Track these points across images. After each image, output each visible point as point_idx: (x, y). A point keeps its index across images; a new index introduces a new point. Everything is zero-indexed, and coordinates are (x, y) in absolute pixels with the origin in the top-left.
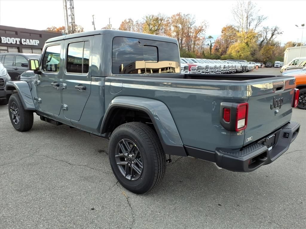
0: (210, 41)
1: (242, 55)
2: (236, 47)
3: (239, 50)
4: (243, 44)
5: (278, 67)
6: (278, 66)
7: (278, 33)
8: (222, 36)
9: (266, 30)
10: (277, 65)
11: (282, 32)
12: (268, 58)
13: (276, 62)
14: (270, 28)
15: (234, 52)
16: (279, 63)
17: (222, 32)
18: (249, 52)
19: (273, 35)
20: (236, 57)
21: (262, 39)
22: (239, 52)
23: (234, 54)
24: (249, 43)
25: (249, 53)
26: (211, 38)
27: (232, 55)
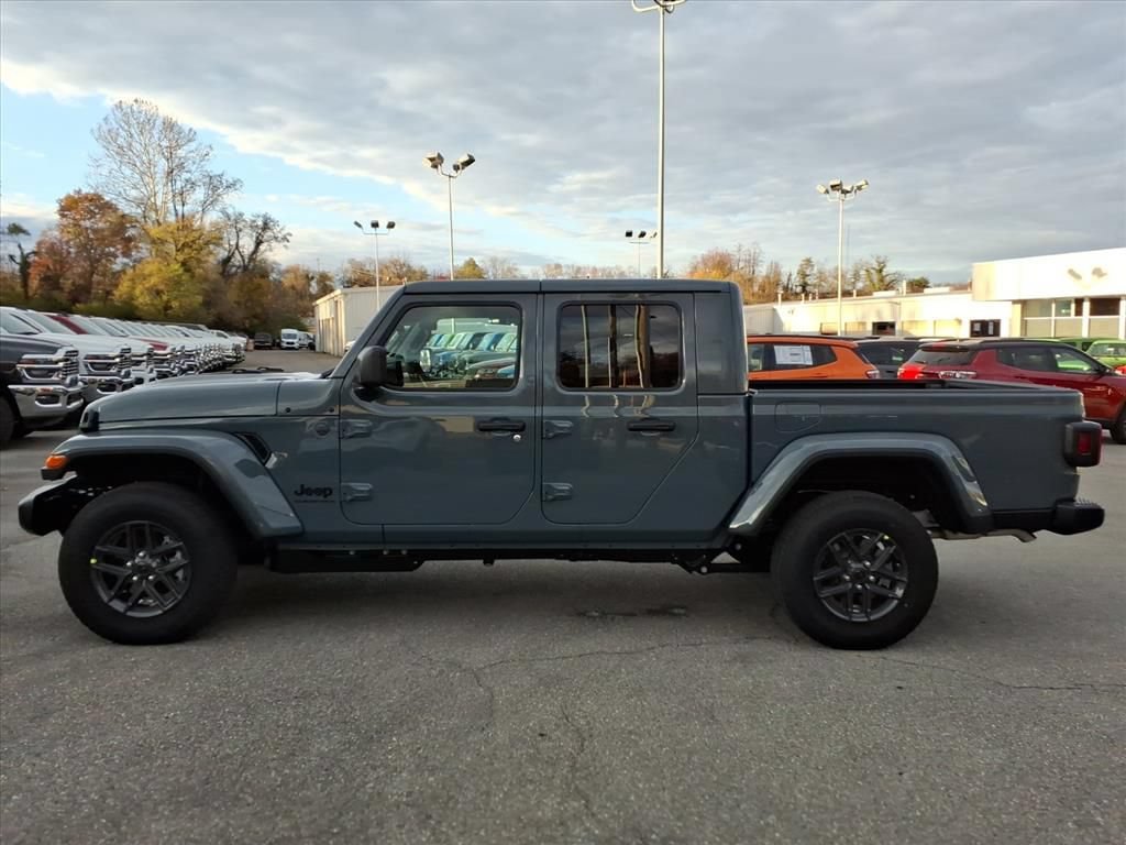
0: (20, 247)
1: (175, 304)
2: (150, 275)
3: (161, 287)
4: (177, 266)
5: (293, 348)
6: (293, 343)
7: (276, 238)
8: (62, 228)
9: (235, 222)
10: (290, 341)
11: (288, 237)
12: (255, 316)
13: (285, 331)
14: (248, 217)
15: (142, 293)
16: (294, 336)
17: (63, 216)
18: (198, 294)
19: (259, 243)
20: (152, 309)
21: (223, 254)
22: (159, 293)
23: (142, 300)
24: (193, 263)
25: (200, 299)
26: (21, 235)
27: (136, 303)
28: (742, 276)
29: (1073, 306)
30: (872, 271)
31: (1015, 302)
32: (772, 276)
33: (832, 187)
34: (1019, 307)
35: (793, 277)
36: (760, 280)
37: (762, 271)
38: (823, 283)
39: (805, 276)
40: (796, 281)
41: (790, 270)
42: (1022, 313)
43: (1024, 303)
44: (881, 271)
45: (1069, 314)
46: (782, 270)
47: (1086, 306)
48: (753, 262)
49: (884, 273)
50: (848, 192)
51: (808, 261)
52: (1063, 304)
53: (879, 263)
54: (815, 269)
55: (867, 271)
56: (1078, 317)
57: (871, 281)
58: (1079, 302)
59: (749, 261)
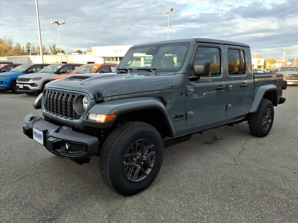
28: (7, 46)
29: (115, 59)
30: (52, 48)
31: (102, 57)
32: (18, 47)
33: (56, 22)
34: (103, 58)
35: (25, 48)
36: (14, 48)
37: (14, 45)
38: (34, 50)
39: (28, 48)
40: (26, 50)
41: (23, 46)
42: (104, 60)
43: (104, 58)
44: (54, 48)
45: (115, 61)
46: (21, 46)
47: (118, 59)
48: (10, 42)
49: (55, 48)
50: (59, 24)
51: (29, 43)
52: (113, 58)
53: (54, 45)
54: (31, 45)
55: (50, 47)
56: (117, 62)
57: (52, 50)
58: (117, 58)
59: (9, 42)
